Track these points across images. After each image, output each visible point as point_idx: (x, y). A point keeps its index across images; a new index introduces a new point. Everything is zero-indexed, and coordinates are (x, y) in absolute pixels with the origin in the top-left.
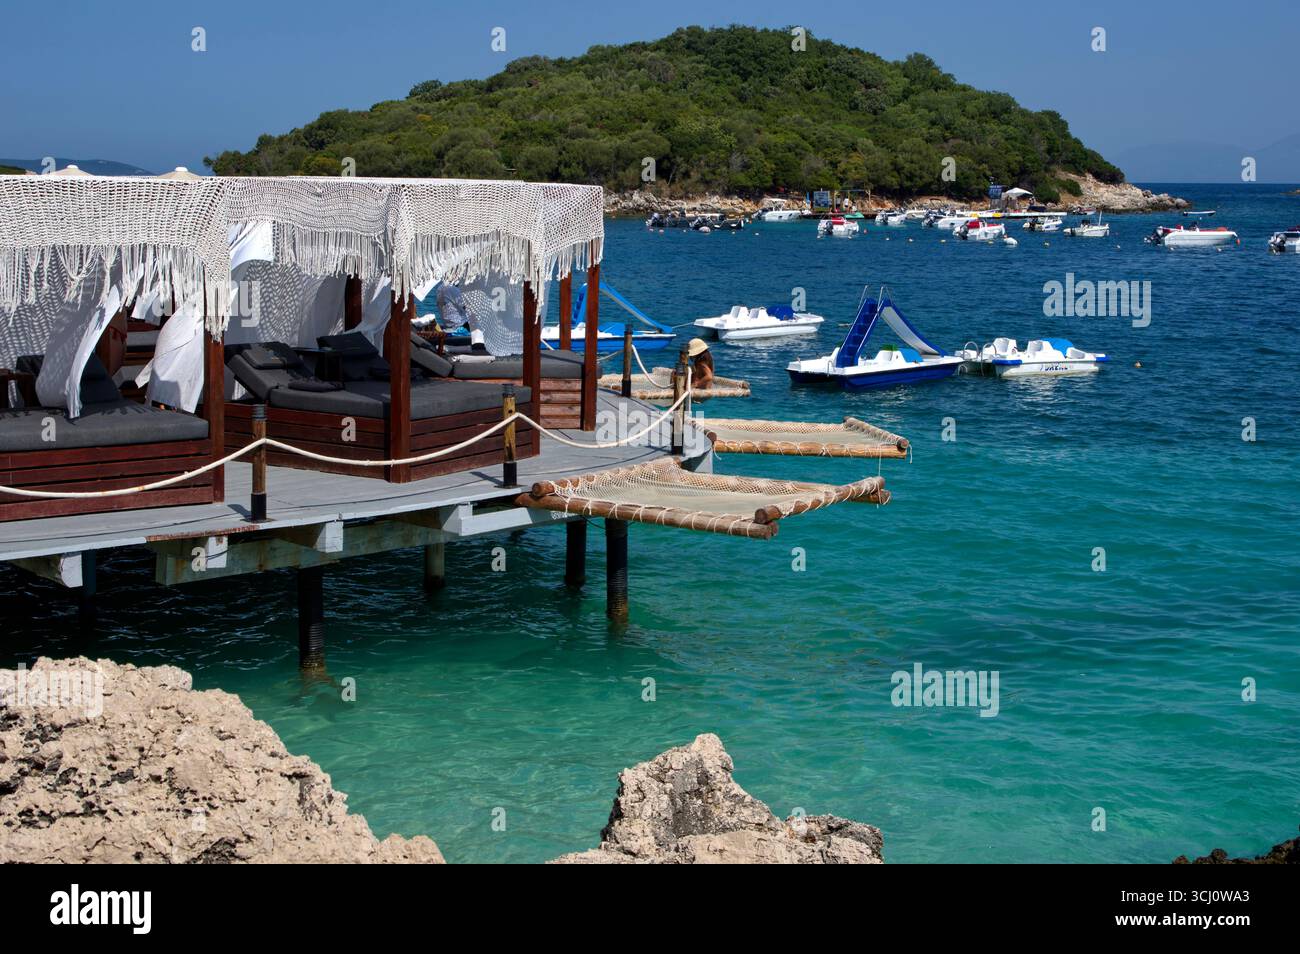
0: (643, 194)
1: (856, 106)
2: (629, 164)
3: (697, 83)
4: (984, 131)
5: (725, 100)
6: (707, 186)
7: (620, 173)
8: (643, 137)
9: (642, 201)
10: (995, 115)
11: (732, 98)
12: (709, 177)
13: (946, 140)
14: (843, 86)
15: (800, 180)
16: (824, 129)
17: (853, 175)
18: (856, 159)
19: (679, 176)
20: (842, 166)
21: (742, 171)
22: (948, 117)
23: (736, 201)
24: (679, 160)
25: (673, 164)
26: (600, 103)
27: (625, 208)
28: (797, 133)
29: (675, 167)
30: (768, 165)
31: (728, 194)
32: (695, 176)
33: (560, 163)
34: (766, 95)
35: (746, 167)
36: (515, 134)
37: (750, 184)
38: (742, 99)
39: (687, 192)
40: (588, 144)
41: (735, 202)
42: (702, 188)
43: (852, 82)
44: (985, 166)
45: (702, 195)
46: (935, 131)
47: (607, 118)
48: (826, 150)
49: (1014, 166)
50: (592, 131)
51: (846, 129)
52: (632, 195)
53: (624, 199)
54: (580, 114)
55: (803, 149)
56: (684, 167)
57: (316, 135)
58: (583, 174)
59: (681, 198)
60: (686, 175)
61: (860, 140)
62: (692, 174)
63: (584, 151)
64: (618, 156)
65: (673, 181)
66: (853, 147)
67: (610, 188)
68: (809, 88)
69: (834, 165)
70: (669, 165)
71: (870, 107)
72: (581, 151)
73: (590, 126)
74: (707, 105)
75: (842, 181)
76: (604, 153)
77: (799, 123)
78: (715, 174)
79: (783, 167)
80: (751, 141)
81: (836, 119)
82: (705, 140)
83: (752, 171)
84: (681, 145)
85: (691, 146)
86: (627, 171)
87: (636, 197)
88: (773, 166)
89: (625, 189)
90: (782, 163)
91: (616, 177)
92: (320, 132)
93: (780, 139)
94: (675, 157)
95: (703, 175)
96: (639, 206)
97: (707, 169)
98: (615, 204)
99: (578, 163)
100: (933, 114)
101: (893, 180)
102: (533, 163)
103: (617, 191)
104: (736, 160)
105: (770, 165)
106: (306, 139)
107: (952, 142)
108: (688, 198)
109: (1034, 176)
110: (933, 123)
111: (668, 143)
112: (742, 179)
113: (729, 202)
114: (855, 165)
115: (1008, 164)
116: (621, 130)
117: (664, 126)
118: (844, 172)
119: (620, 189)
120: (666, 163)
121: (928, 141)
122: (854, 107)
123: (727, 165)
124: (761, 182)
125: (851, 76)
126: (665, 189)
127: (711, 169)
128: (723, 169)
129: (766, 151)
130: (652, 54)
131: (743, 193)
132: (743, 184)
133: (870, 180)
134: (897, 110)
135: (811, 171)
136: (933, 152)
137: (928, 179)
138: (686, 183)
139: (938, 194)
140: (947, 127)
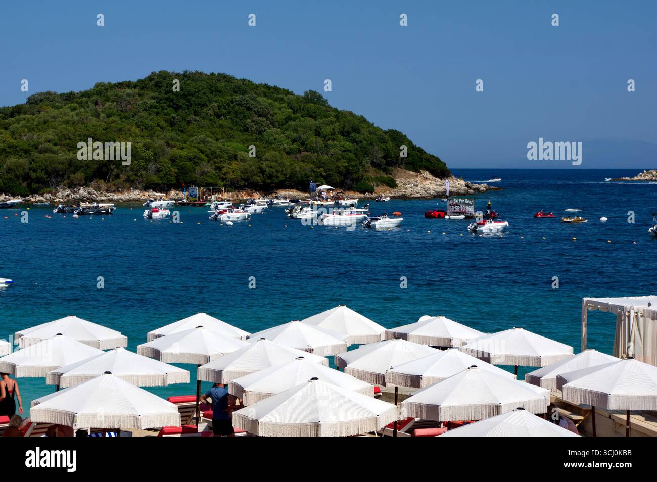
0: (87, 189)
1: (247, 129)
2: (78, 170)
3: (142, 114)
4: (326, 146)
5: (158, 126)
6: (132, 184)
7: (72, 176)
9: (86, 194)
10: (345, 134)
11: (163, 124)
12: (133, 178)
13: (300, 151)
14: (241, 115)
15: (193, 180)
16: (214, 145)
17: (231, 176)
18: (235, 165)
19: (112, 177)
20: (224, 170)
21: (155, 174)
22: (303, 137)
24: (112, 167)
25: (109, 170)
26: (66, 129)
27: (74, 198)
28: (197, 149)
29: (110, 171)
30: (173, 170)
31: (146, 188)
32: (123, 177)
33: (30, 169)
34: (189, 122)
35: (158, 171)
37: (160, 182)
38: (172, 124)
39: (118, 188)
40: (49, 157)
41: (150, 194)
42: (128, 185)
43: (247, 113)
44: (322, 169)
45: (128, 190)
46: (295, 146)
47: (69, 139)
48: (215, 160)
49: (343, 169)
50: (56, 148)
51: (230, 146)
52: (79, 190)
53: (74, 192)
54: (50, 137)
55: (198, 159)
56: (115, 171)
58: (45, 176)
59: (114, 192)
60: (117, 177)
61: (239, 153)
62: (121, 176)
63: (47, 161)
65: (108, 181)
66: (235, 157)
67: (65, 186)
68: (219, 116)
69: (219, 169)
70: (106, 170)
71: (257, 130)
72: (44, 162)
73: (55, 145)
74: (146, 129)
75: (224, 179)
76: (60, 163)
77: (203, 142)
78: (137, 176)
79: (183, 171)
80: (163, 154)
81: (230, 138)
83: (161, 174)
86: (76, 174)
87: (82, 191)
88: (176, 170)
89: (75, 186)
90: (183, 168)
91: (69, 178)
93: (184, 153)
94: (110, 165)
95: (129, 177)
96: (84, 197)
97: (131, 173)
98: (68, 196)
99: (42, 170)
101: (258, 179)
102: (12, 169)
103: (69, 187)
104: (152, 167)
105: (174, 170)
107: (304, 154)
108: (119, 192)
109: (354, 176)
110: (294, 141)
112: (155, 179)
113: (146, 194)
114: (233, 169)
115: (338, 167)
118: (225, 174)
119: (72, 186)
120: (104, 169)
121: (288, 153)
122: (246, 130)
123: (146, 169)
124: (168, 181)
125: (249, 109)
126: (103, 185)
127: (135, 173)
128: (144, 172)
129: (173, 160)
130: (128, 91)
131: (157, 188)
132: (156, 182)
133: (242, 179)
134: (272, 132)
135: (203, 173)
136: (287, 160)
137: (282, 178)
138: (117, 182)
139: (290, 187)
140: (303, 144)
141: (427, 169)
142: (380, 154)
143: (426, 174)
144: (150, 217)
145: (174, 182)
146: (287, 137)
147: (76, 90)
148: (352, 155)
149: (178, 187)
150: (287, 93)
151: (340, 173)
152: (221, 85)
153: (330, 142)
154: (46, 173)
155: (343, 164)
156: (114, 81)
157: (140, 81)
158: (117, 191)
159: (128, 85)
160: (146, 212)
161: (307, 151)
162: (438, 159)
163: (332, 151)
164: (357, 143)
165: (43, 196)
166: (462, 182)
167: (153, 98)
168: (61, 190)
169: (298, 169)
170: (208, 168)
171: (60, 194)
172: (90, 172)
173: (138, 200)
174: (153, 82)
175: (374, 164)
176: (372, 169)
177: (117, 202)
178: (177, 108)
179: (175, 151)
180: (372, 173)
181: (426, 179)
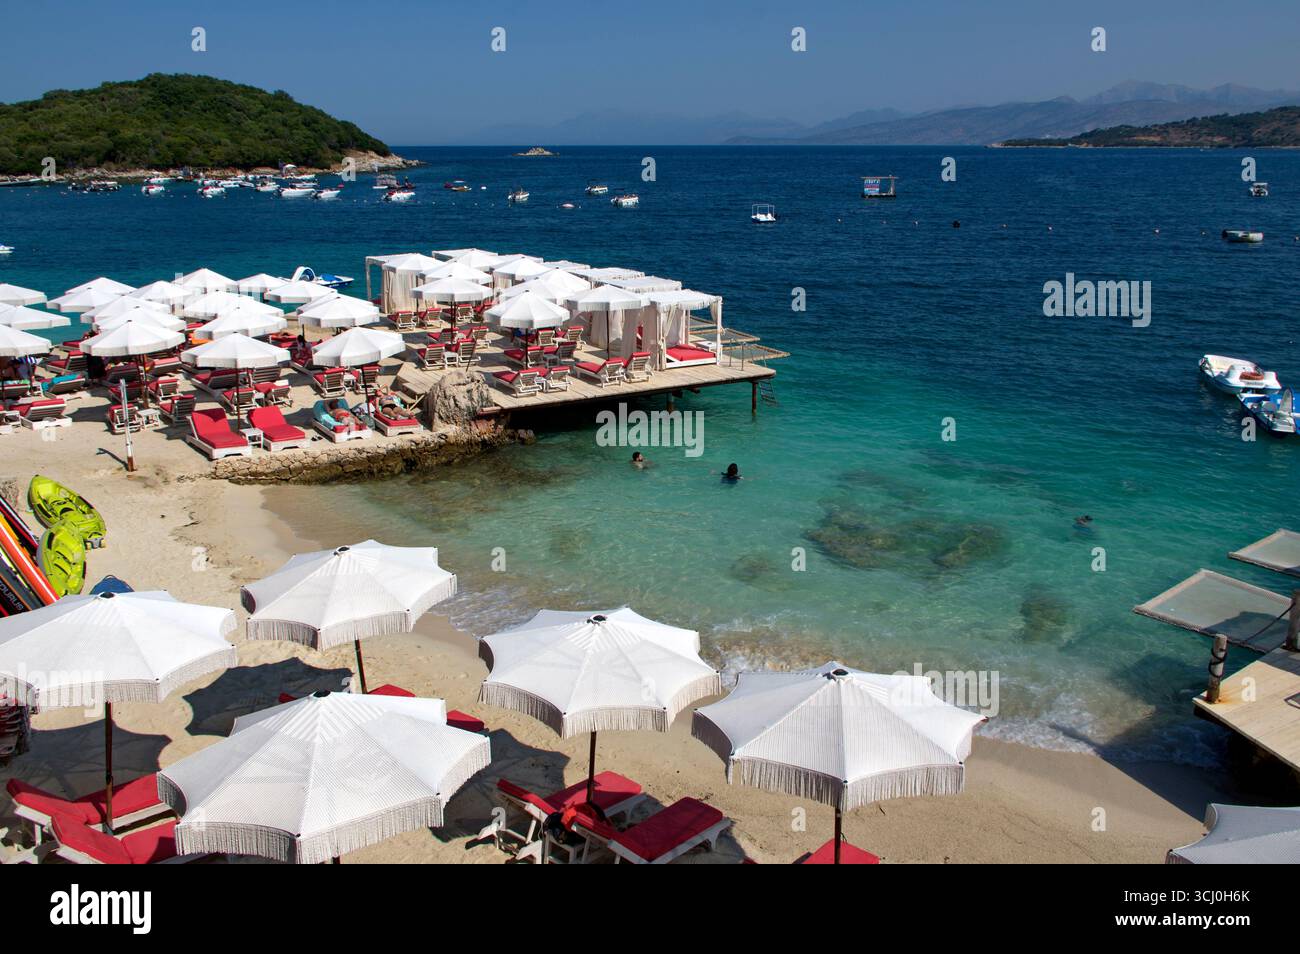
0: (99, 169)
3: (141, 108)
4: (292, 134)
5: (155, 118)
7: (86, 159)
8: (98, 140)
9: (98, 174)
10: (307, 124)
11: (159, 116)
13: (271, 138)
16: (202, 134)
17: (217, 158)
18: (219, 149)
19: (120, 160)
22: (273, 127)
24: (119, 152)
26: (76, 121)
29: (118, 156)
32: (129, 159)
34: (181, 116)
35: (158, 154)
38: (167, 117)
40: (64, 145)
42: (133, 166)
43: (227, 108)
44: (288, 152)
46: (267, 134)
47: (80, 129)
49: (305, 152)
50: (69, 137)
51: (215, 134)
54: (64, 128)
56: (122, 155)
58: (64, 160)
60: (124, 159)
61: (223, 139)
65: (117, 163)
66: (219, 143)
72: (60, 148)
73: (69, 134)
74: (142, 121)
75: (212, 160)
76: (73, 149)
77: (193, 131)
79: (178, 154)
80: (161, 141)
81: (215, 128)
82: (134, 141)
83: (161, 157)
86: (89, 158)
87: (95, 171)
89: (89, 167)
93: (177, 140)
99: (60, 155)
100: (266, 126)
101: (239, 160)
104: (152, 151)
105: (171, 154)
107: (274, 140)
109: (314, 157)
110: (266, 130)
112: (156, 161)
114: (218, 153)
115: (301, 150)
116: (88, 136)
117: (112, 134)
119: (86, 167)
120: (112, 154)
121: (262, 139)
122: (228, 121)
123: (147, 154)
125: (229, 105)
126: (113, 166)
129: (169, 146)
130: (130, 89)
131: (158, 168)
134: (249, 123)
135: (194, 156)
136: (261, 146)
137: (258, 159)
138: (123, 163)
139: (265, 166)
140: (273, 133)
141: (372, 149)
142: (335, 140)
143: (373, 154)
144: (147, 192)
145: (172, 163)
146: (260, 127)
147: (86, 88)
148: (312, 141)
149: (175, 166)
150: (261, 91)
151: (304, 155)
152: (205, 86)
153: (295, 131)
155: (305, 147)
156: (118, 81)
157: (139, 81)
158: (124, 171)
159: (130, 84)
160: (144, 189)
161: (277, 137)
162: (381, 143)
163: (297, 138)
164: (316, 132)
166: (400, 159)
167: (151, 95)
169: (270, 151)
170: (199, 152)
174: (149, 83)
175: (330, 147)
176: (329, 151)
177: (120, 180)
178: (170, 104)
179: (171, 139)
180: (330, 154)
181: (372, 157)
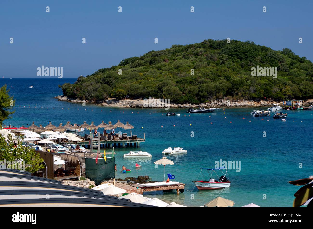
2: (220, 91)
6: (243, 97)
12: (244, 95)
14: (274, 62)
15: (272, 95)
20: (284, 90)
21: (254, 93)
23: (252, 102)
27: (220, 105)
28: (268, 80)
30: (262, 91)
31: (250, 100)
33: (199, 91)
36: (181, 81)
37: (257, 97)
39: (238, 100)
45: (242, 100)
48: (278, 85)
52: (221, 101)
55: (271, 85)
57: (106, 80)
59: (236, 101)
62: (239, 94)
63: (207, 87)
64: (217, 89)
67: (214, 99)
68: (262, 63)
70: (231, 91)
71: (284, 69)
78: (246, 94)
84: (235, 85)
85: (238, 85)
88: (263, 91)
90: (266, 90)
91: (216, 95)
92: (107, 79)
94: (233, 89)
95: (242, 94)
96: (224, 105)
97: (243, 92)
98: (216, 104)
102: (191, 91)
103: (216, 100)
106: (102, 81)
108: (238, 102)
111: (231, 84)
113: (250, 102)
118: (285, 92)
124: (260, 96)
127: (245, 92)
128: (248, 92)
132: (255, 97)
133: (293, 95)
154: (208, 93)
165: (206, 104)
168: (213, 101)
171: (213, 103)
172: (225, 92)
173: (247, 106)
